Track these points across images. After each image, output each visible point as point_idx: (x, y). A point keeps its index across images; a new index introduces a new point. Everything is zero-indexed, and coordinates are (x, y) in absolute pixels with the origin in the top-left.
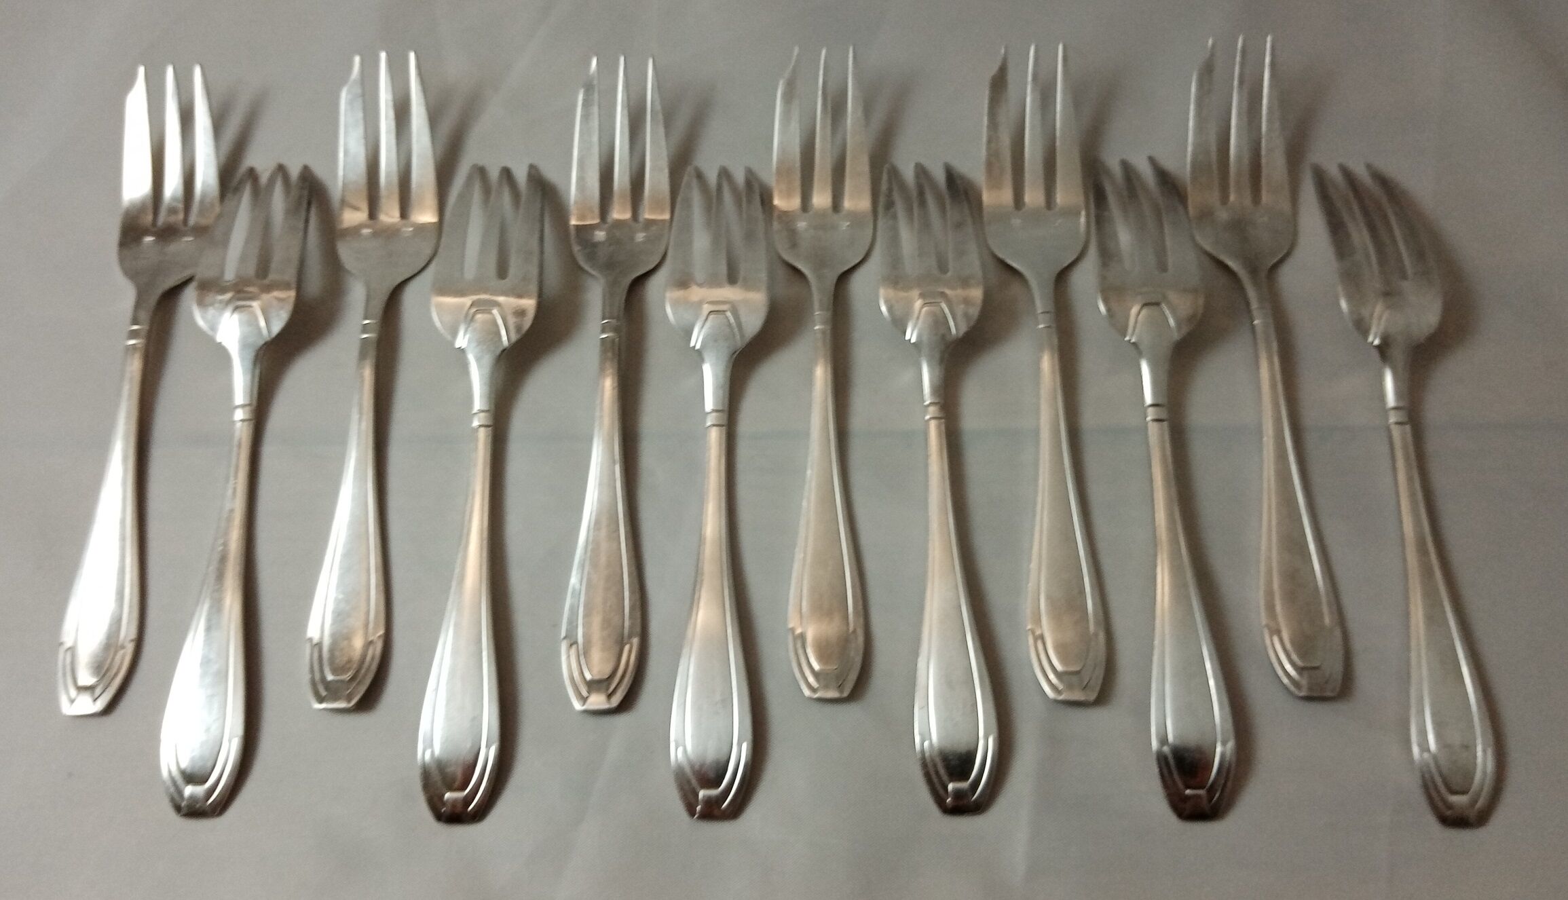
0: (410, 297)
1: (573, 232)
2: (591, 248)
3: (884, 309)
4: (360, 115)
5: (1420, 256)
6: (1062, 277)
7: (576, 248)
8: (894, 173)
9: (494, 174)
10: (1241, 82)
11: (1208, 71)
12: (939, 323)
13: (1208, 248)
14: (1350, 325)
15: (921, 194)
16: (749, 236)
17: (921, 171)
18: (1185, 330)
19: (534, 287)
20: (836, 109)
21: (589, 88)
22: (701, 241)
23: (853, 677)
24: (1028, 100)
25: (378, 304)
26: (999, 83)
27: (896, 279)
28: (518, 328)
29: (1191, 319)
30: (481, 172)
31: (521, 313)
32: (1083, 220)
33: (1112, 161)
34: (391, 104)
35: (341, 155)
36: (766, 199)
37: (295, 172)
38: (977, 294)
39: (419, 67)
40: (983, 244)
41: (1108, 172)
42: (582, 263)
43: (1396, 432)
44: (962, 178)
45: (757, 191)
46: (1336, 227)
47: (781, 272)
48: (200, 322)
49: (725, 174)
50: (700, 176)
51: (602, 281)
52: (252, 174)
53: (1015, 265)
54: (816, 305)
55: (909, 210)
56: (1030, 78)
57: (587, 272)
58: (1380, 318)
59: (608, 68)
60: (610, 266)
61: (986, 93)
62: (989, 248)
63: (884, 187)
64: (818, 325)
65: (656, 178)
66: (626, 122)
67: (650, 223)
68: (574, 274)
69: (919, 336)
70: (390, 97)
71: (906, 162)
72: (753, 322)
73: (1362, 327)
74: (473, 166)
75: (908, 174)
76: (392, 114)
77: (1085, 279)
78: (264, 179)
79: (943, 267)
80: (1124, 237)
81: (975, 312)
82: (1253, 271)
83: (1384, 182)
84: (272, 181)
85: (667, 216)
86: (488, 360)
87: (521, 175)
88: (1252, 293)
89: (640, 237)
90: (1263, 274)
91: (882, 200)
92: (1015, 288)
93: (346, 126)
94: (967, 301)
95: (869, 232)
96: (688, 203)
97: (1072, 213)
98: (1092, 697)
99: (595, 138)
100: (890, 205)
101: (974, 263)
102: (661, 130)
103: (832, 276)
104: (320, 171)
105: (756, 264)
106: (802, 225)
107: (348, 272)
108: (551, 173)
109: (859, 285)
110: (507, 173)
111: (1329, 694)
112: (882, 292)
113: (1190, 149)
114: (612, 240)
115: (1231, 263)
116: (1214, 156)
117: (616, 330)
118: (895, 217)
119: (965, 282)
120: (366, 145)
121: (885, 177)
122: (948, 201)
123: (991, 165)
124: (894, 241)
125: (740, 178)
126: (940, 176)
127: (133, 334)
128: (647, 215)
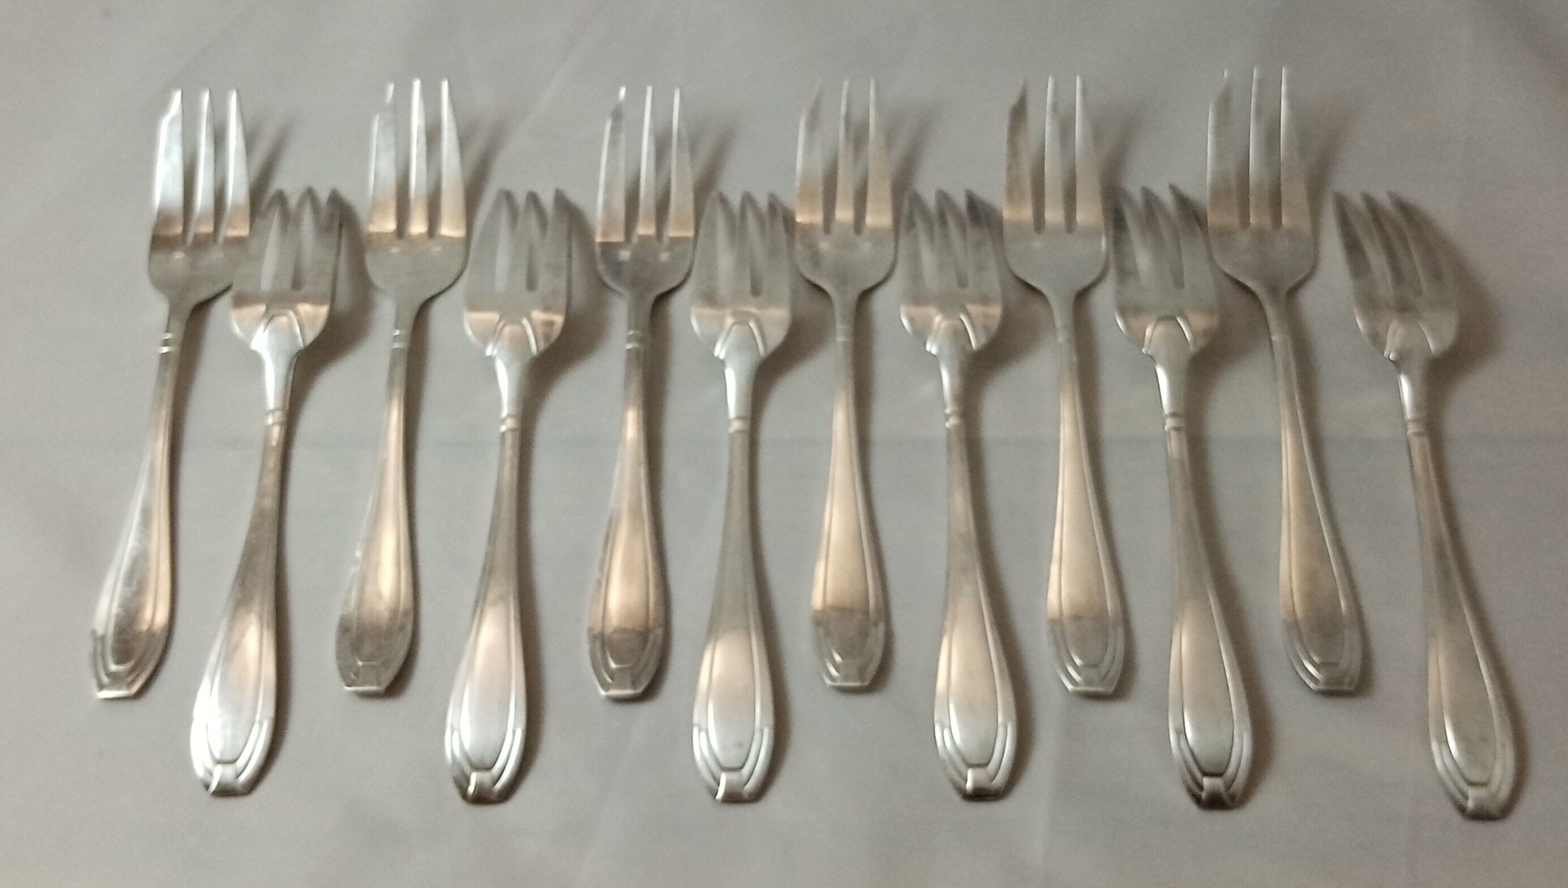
0: (438, 311)
1: (598, 250)
2: (617, 268)
3: (905, 322)
4: (392, 140)
5: (1437, 276)
6: (1082, 296)
7: (601, 267)
8: (916, 200)
9: (521, 199)
10: (1259, 111)
11: (1224, 102)
12: (959, 334)
13: (1227, 271)
14: (1367, 339)
15: (942, 216)
16: (773, 252)
17: (943, 198)
18: (1201, 343)
19: (562, 302)
20: (858, 138)
21: (617, 116)
22: (725, 261)
23: (873, 668)
24: (1048, 128)
25: (409, 316)
26: (1019, 113)
27: (917, 298)
28: (547, 337)
29: (1206, 333)
30: (508, 197)
31: (550, 324)
32: (1104, 242)
33: (1133, 186)
34: (423, 129)
35: (372, 177)
36: (789, 221)
37: (323, 196)
38: (996, 311)
39: (451, 94)
40: (1004, 264)
41: (1129, 199)
42: (608, 280)
43: (1416, 443)
44: (982, 202)
45: (780, 214)
46: (1353, 248)
47: (803, 290)
48: (237, 329)
49: (748, 199)
50: (723, 200)
51: (627, 295)
52: (281, 198)
53: (1034, 283)
54: (838, 318)
55: (930, 230)
56: (1048, 108)
57: (613, 290)
58: (1395, 333)
59: (636, 97)
60: (637, 283)
61: (1005, 123)
62: (1009, 267)
63: (905, 210)
64: (840, 337)
65: (681, 200)
66: (653, 149)
67: (676, 241)
68: (600, 289)
69: (940, 348)
70: (422, 123)
71: (928, 191)
72: (777, 336)
73: (1377, 340)
74: (500, 190)
75: (930, 200)
76: (423, 139)
77: (1104, 299)
78: (293, 202)
79: (962, 283)
80: (1143, 259)
81: (994, 325)
82: (1273, 290)
83: (1405, 208)
84: (300, 205)
85: (690, 233)
86: (517, 367)
87: (547, 200)
88: (1270, 311)
89: (664, 256)
90: (1283, 294)
91: (904, 222)
92: (1036, 307)
93: (377, 151)
94: (986, 316)
95: (890, 249)
96: (713, 225)
97: (1091, 234)
98: (1111, 689)
99: (622, 164)
100: (911, 225)
101: (993, 280)
102: (687, 157)
103: (853, 294)
104: (349, 194)
105: (781, 282)
106: (824, 246)
107: (377, 288)
108: (576, 196)
109: (881, 303)
110: (533, 198)
111: (1346, 687)
112: (903, 309)
113: (1209, 177)
114: (635, 258)
115: (1250, 284)
116: (1234, 182)
117: (641, 340)
118: (916, 236)
119: (985, 300)
120: (397, 167)
121: (906, 203)
122: (968, 222)
123: (1012, 190)
124: (915, 257)
125: (763, 202)
126: (961, 202)
127: (166, 343)
128: (672, 232)
